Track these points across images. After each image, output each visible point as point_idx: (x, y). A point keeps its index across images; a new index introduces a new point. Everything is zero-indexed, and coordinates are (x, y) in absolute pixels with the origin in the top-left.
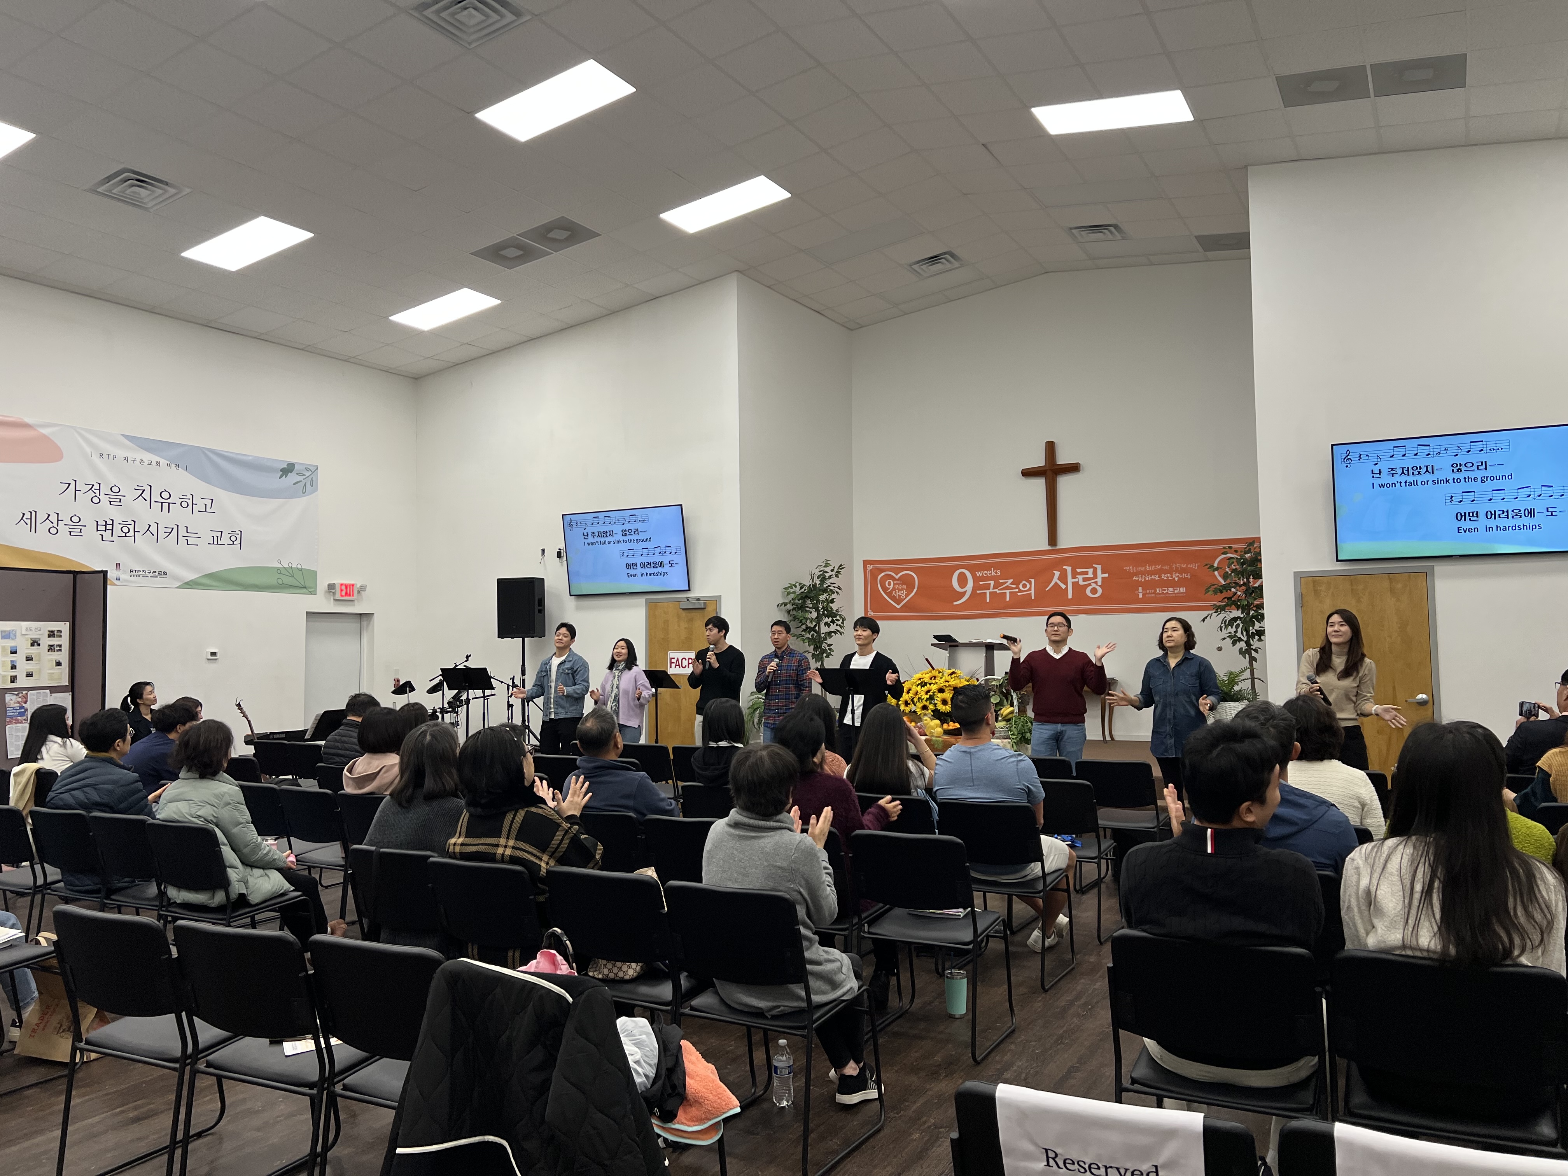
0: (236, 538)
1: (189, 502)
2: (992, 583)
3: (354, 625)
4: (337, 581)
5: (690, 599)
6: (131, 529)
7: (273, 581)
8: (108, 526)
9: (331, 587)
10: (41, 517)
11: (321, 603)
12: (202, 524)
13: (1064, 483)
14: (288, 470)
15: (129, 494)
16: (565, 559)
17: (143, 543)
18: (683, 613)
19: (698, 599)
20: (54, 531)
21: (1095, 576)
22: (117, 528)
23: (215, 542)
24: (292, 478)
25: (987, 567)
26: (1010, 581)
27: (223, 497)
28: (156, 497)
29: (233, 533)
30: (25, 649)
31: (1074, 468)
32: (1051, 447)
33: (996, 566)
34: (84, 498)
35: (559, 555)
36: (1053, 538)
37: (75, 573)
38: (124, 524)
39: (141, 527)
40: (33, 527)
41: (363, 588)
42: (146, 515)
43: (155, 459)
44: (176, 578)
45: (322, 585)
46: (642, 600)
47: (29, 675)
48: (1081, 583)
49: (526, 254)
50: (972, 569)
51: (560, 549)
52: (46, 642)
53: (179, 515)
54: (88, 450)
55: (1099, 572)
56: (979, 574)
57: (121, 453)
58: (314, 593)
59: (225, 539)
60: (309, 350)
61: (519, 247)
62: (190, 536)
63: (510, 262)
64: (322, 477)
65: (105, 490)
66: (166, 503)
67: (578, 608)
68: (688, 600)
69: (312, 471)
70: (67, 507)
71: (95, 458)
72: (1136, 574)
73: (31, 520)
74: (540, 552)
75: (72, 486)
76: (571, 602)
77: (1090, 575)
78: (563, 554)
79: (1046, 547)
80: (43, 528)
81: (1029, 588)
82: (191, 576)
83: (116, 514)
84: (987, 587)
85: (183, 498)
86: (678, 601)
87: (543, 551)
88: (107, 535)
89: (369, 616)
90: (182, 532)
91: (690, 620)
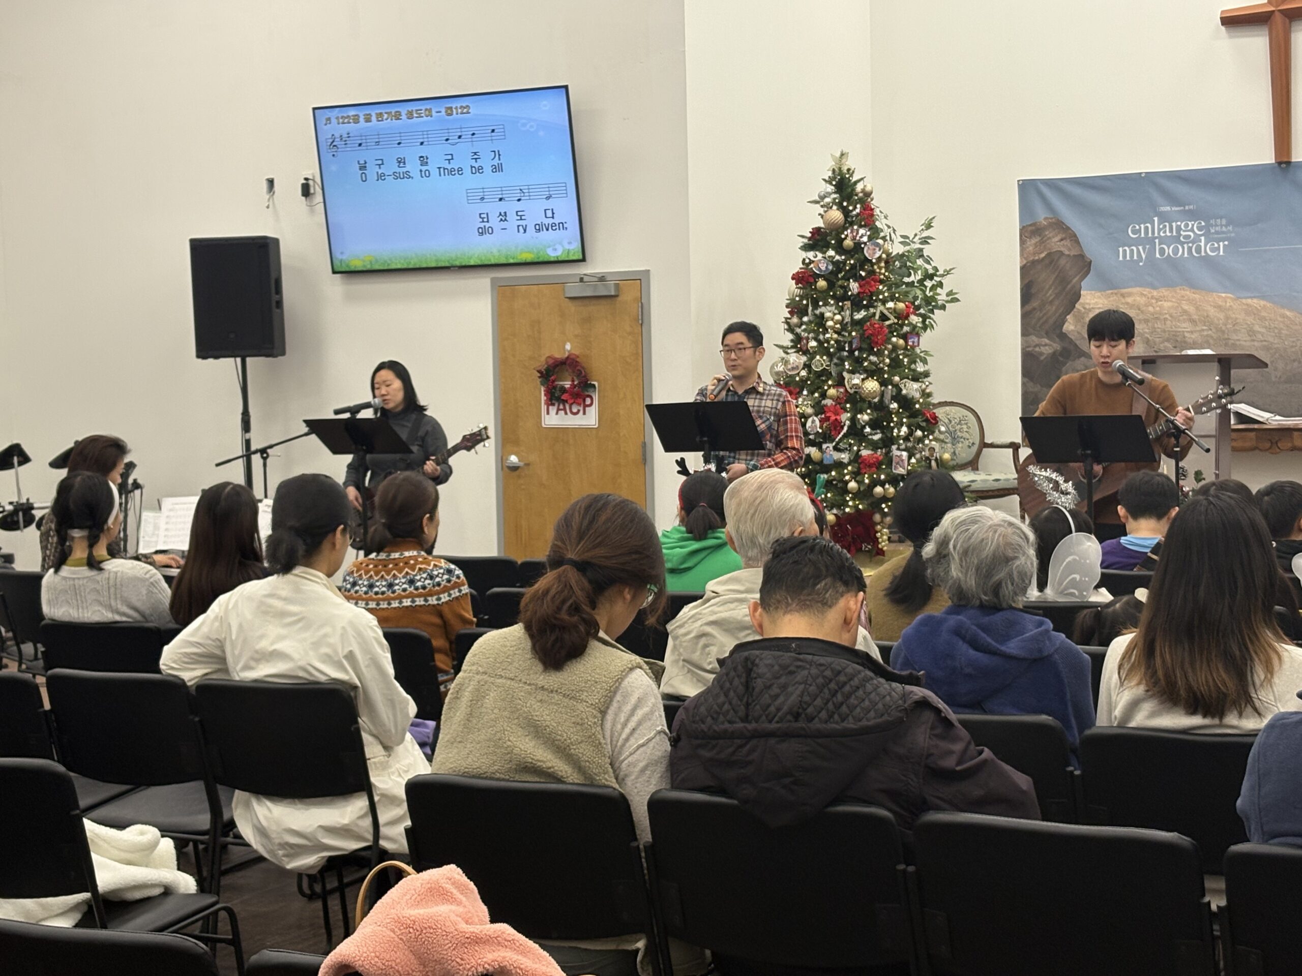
5: (586, 278)
16: (319, 198)
18: (572, 307)
19: (602, 279)
35: (306, 191)
46: (483, 282)
51: (306, 179)
67: (349, 299)
68: (581, 280)
74: (265, 185)
76: (334, 287)
78: (316, 189)
86: (561, 283)
87: (271, 182)
91: (587, 321)
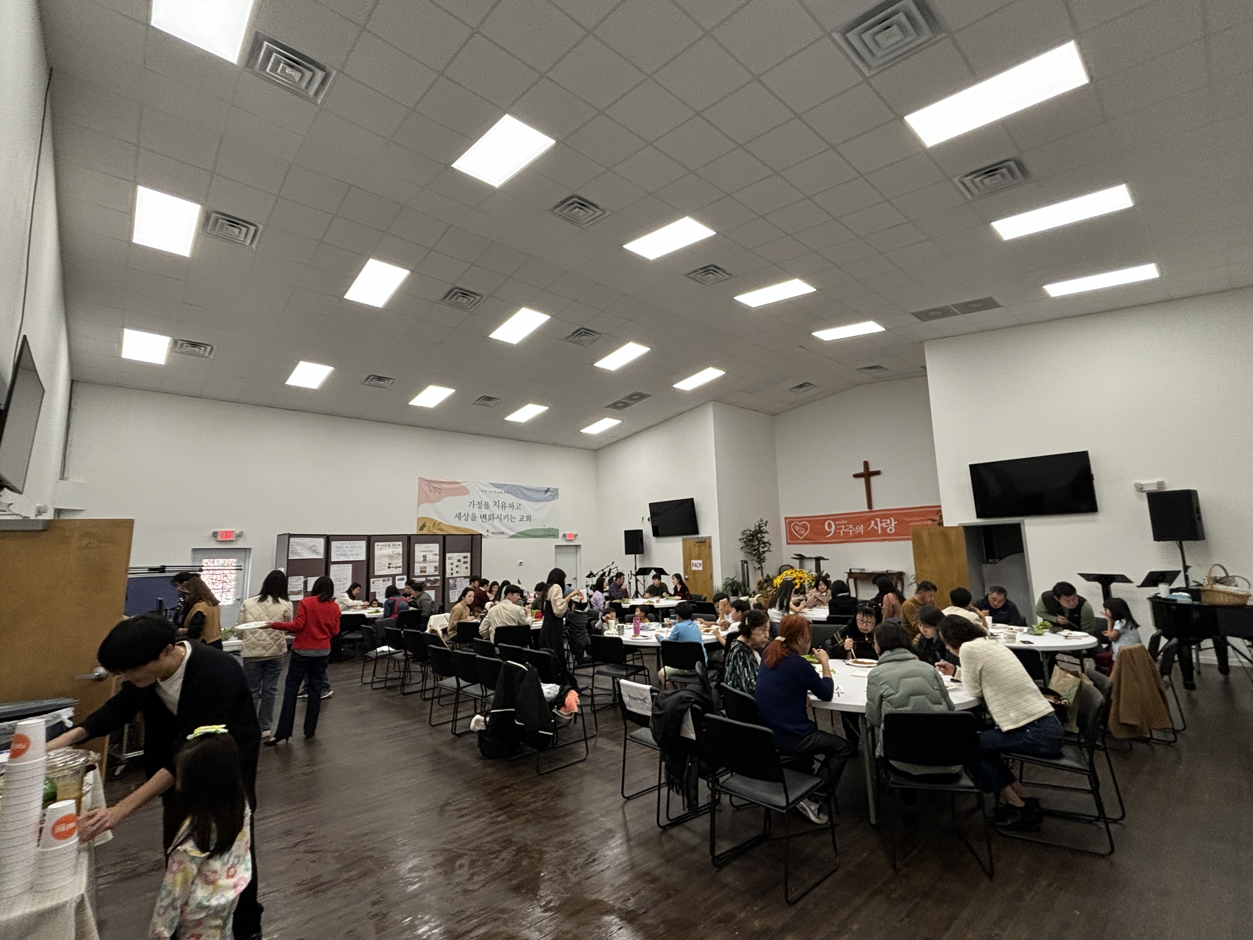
0: (529, 518)
1: (512, 506)
2: (843, 527)
3: (574, 550)
4: (566, 533)
5: (699, 537)
6: (492, 517)
7: (542, 533)
8: (484, 516)
9: (564, 535)
10: (462, 515)
11: (561, 542)
12: (517, 514)
13: (874, 480)
14: (547, 490)
15: (491, 504)
16: (651, 522)
17: (496, 522)
18: (697, 544)
19: (702, 537)
20: (467, 520)
21: (891, 523)
22: (487, 517)
23: (521, 520)
24: (549, 494)
25: (840, 519)
26: (851, 526)
27: (523, 502)
28: (501, 505)
29: (528, 516)
30: (456, 563)
31: (878, 473)
32: (866, 464)
33: (845, 519)
34: (476, 507)
36: (870, 505)
37: (472, 535)
38: (490, 515)
39: (496, 516)
40: (460, 519)
41: (576, 535)
42: (497, 512)
43: (500, 490)
44: (507, 534)
45: (561, 535)
46: (681, 538)
47: (457, 572)
48: (885, 526)
49: (626, 405)
50: (834, 520)
51: (649, 518)
52: (463, 560)
53: (509, 511)
54: (477, 489)
55: (893, 521)
56: (837, 523)
57: (488, 490)
58: (558, 538)
59: (525, 519)
60: (554, 444)
61: (622, 403)
62: (512, 518)
63: (620, 408)
64: (560, 493)
65: (483, 503)
66: (504, 507)
67: (657, 542)
69: (556, 490)
70: (471, 511)
71: (480, 492)
72: (910, 521)
73: (459, 516)
74: (641, 519)
75: (472, 503)
76: (654, 539)
77: (889, 522)
78: (650, 520)
79: (867, 510)
80: (463, 519)
81: (861, 529)
82: (513, 533)
83: (487, 512)
84: (841, 529)
85: (510, 504)
86: (694, 539)
88: (484, 520)
89: (579, 546)
90: (510, 517)
91: (700, 547)
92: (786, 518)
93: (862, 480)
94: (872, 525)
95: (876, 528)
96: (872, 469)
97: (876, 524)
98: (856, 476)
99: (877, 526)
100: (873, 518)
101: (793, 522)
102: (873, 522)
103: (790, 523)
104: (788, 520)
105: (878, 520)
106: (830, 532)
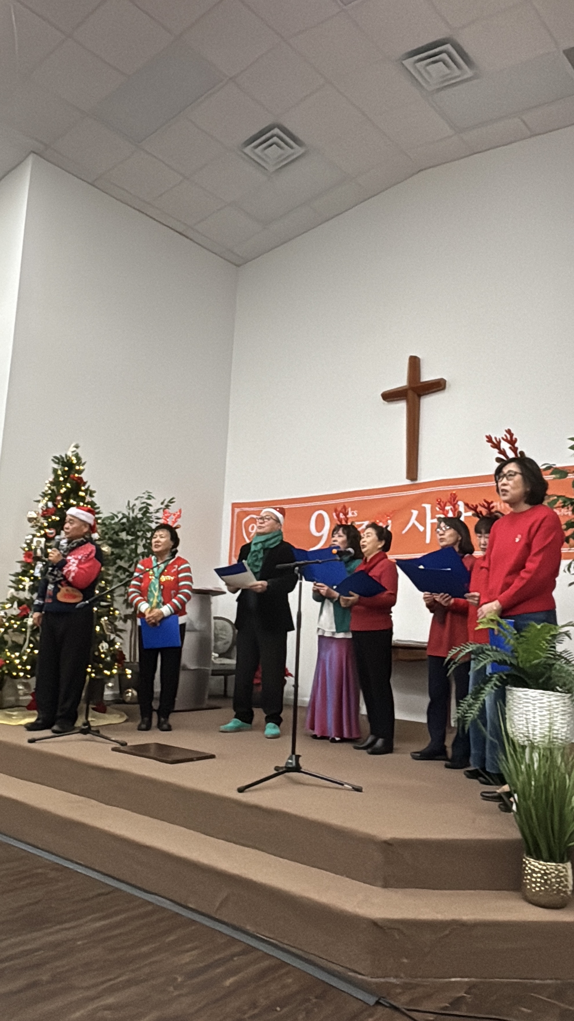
13: (427, 404)
31: (438, 386)
32: (415, 364)
33: (353, 505)
36: (412, 471)
50: (330, 510)
79: (405, 481)
92: (234, 505)
93: (401, 407)
94: (413, 520)
95: (421, 528)
96: (427, 376)
97: (421, 519)
98: (389, 397)
99: (424, 525)
100: (417, 502)
101: (247, 513)
102: (415, 513)
103: (240, 517)
104: (237, 510)
105: (428, 507)
106: (321, 537)
